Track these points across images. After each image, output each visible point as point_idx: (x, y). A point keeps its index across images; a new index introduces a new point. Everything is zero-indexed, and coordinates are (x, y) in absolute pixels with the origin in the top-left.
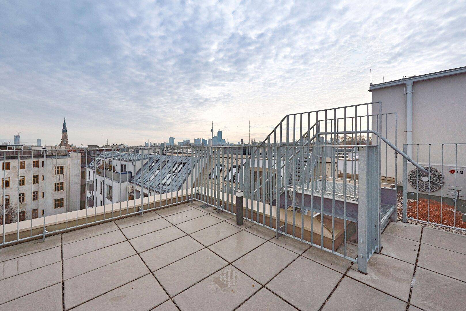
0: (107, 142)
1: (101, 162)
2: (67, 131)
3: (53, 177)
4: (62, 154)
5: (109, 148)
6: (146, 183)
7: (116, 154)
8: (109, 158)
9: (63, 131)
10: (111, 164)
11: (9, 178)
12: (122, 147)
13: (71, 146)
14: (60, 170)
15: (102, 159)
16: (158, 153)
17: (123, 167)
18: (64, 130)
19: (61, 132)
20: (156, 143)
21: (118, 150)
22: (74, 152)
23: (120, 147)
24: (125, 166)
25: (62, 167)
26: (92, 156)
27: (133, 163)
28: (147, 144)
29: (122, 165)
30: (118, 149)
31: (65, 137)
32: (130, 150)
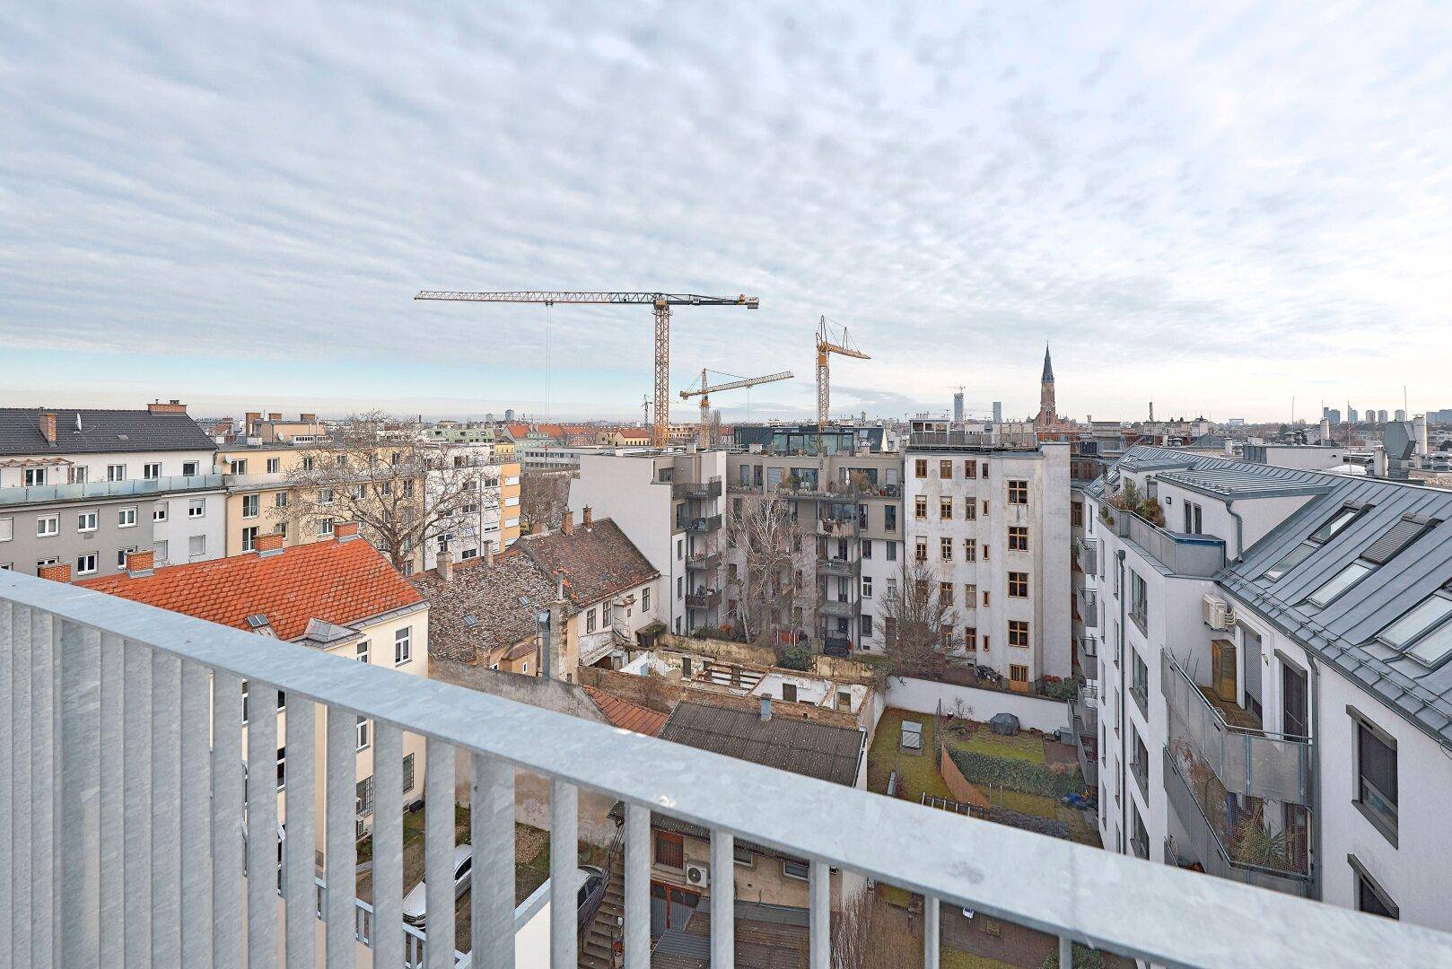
0: (1151, 410)
1: (1121, 482)
2: (1052, 379)
3: (1004, 508)
4: (1026, 445)
5: (1155, 432)
6: (1291, 611)
7: (1176, 455)
8: (1147, 473)
9: (1044, 379)
10: (1152, 495)
11: (926, 496)
12: (1203, 430)
13: (1063, 421)
14: (1018, 492)
15: (1129, 473)
16: (1370, 472)
17: (1193, 514)
18: (1048, 377)
19: (1040, 381)
20: (1382, 414)
21: (1185, 441)
22: (1056, 441)
23: (1195, 433)
24: (1198, 510)
25: (1023, 484)
26: (1100, 457)
27: (1228, 505)
28: (1331, 415)
29: (1187, 506)
30: (1187, 436)
31: (1048, 396)
32: (1230, 444)
